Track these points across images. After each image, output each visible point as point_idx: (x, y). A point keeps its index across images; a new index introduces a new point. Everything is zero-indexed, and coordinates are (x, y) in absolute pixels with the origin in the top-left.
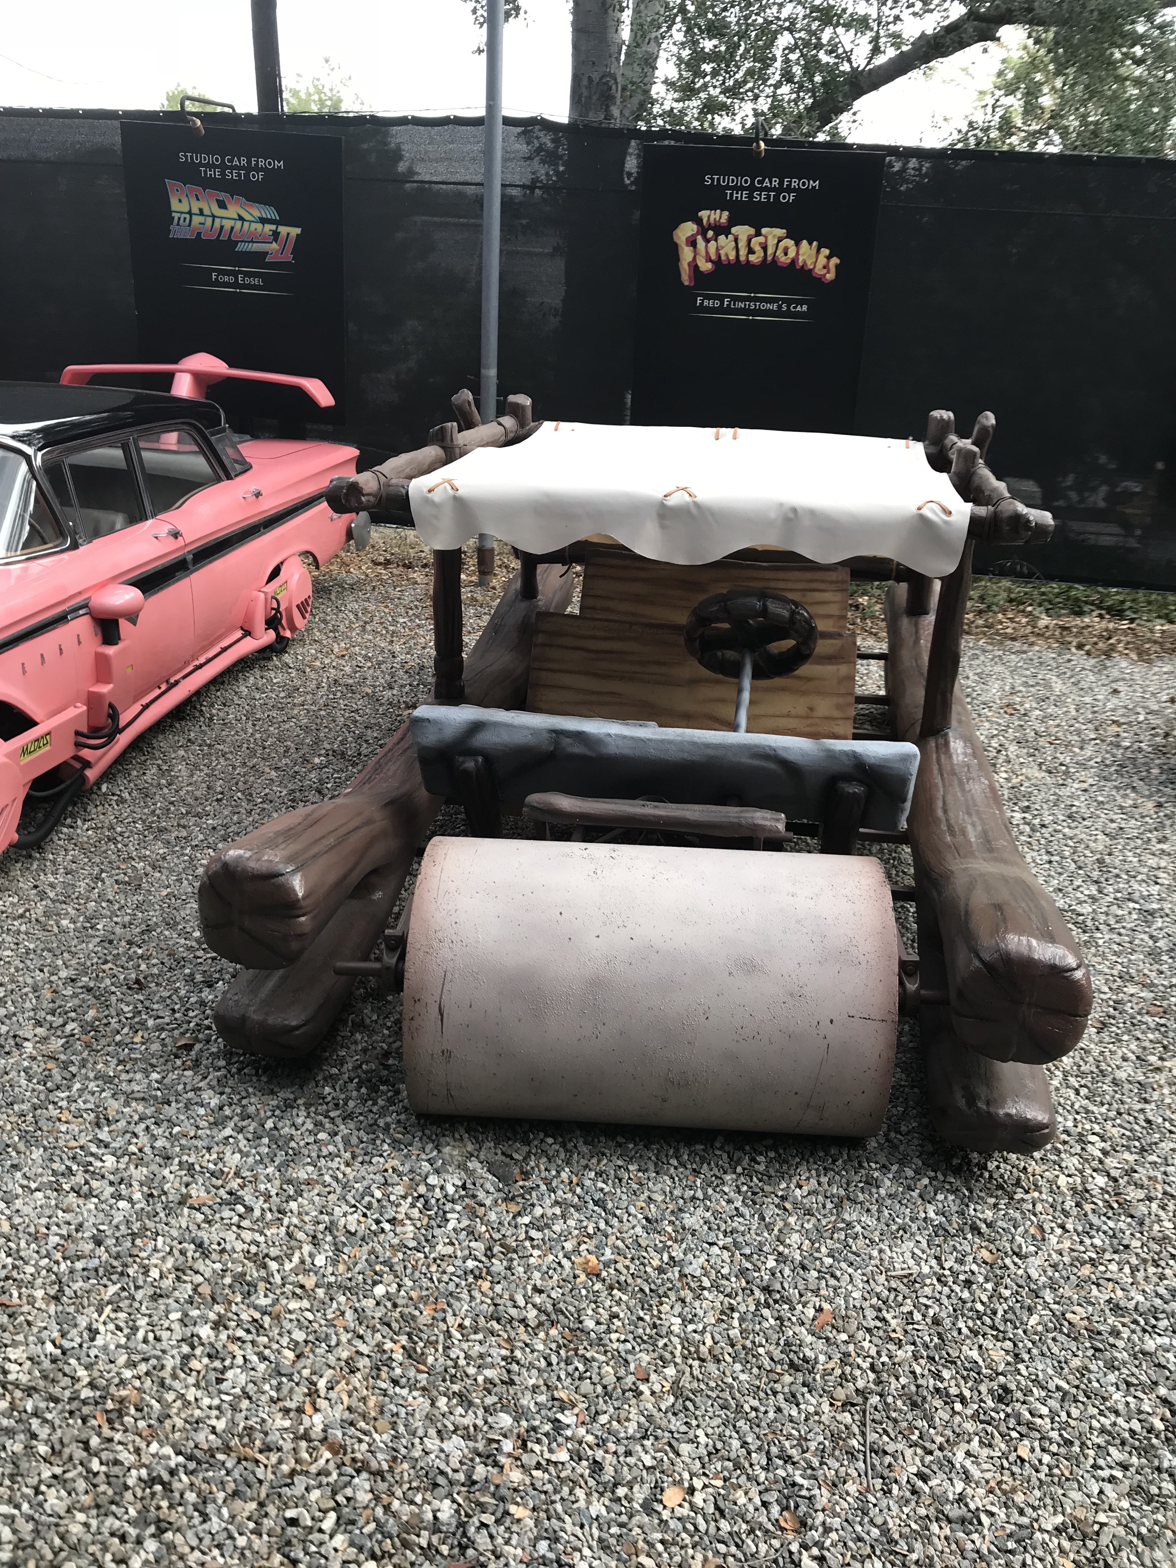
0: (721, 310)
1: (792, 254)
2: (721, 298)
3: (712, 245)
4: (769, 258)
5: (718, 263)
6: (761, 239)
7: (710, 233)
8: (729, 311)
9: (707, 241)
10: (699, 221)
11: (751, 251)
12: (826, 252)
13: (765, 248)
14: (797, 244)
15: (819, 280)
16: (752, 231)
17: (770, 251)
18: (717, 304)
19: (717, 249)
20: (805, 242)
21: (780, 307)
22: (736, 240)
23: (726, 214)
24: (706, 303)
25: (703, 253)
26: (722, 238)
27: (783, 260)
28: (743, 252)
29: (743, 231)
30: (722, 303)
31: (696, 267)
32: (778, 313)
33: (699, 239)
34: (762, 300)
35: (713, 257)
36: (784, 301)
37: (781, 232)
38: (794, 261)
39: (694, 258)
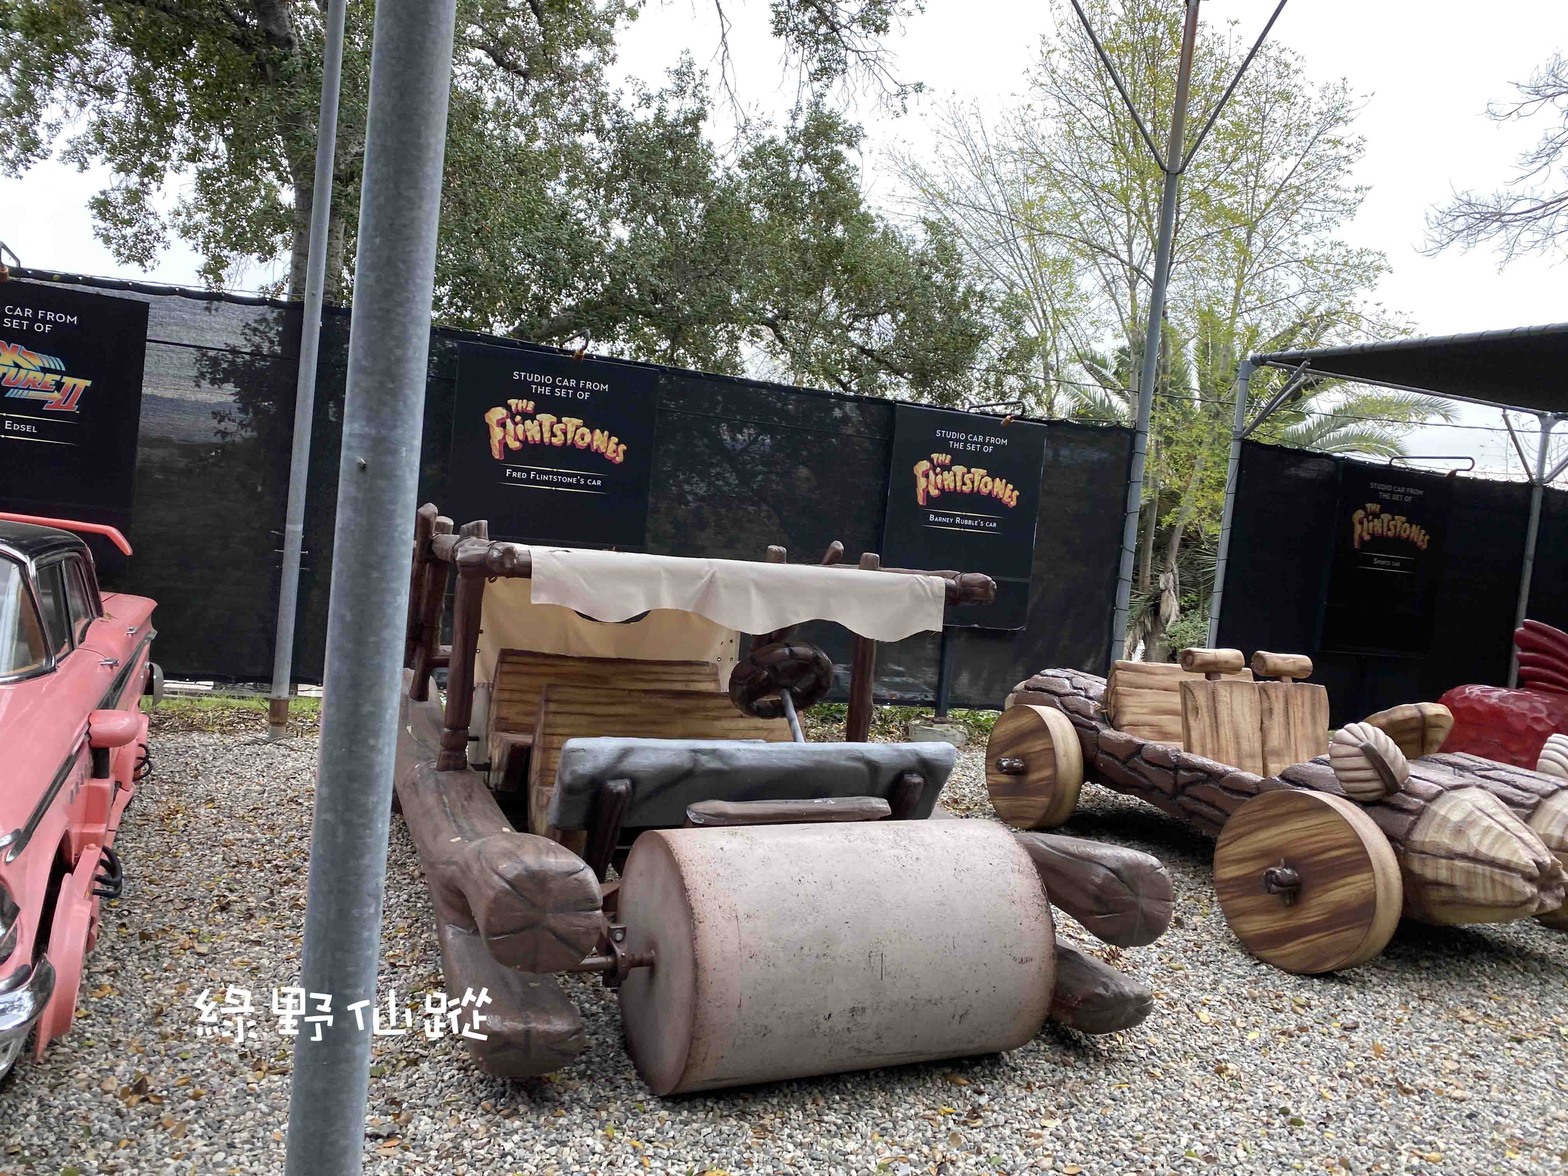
0: (528, 481)
1: (588, 439)
2: (528, 472)
3: (520, 427)
4: (569, 442)
5: (525, 442)
6: (562, 426)
7: (518, 418)
8: (535, 482)
9: (516, 424)
10: (508, 408)
11: (553, 435)
12: (615, 439)
13: (565, 433)
14: (592, 432)
15: (610, 461)
16: (554, 419)
17: (569, 436)
18: (524, 476)
19: (524, 431)
20: (598, 431)
21: (578, 481)
22: (541, 425)
23: (531, 404)
24: (514, 474)
25: (512, 433)
26: (528, 422)
27: (581, 444)
28: (547, 436)
29: (546, 418)
30: (529, 475)
31: (506, 445)
32: (577, 486)
33: (509, 423)
34: (562, 474)
35: (521, 437)
36: (582, 476)
37: (579, 422)
38: (589, 446)
39: (504, 438)
